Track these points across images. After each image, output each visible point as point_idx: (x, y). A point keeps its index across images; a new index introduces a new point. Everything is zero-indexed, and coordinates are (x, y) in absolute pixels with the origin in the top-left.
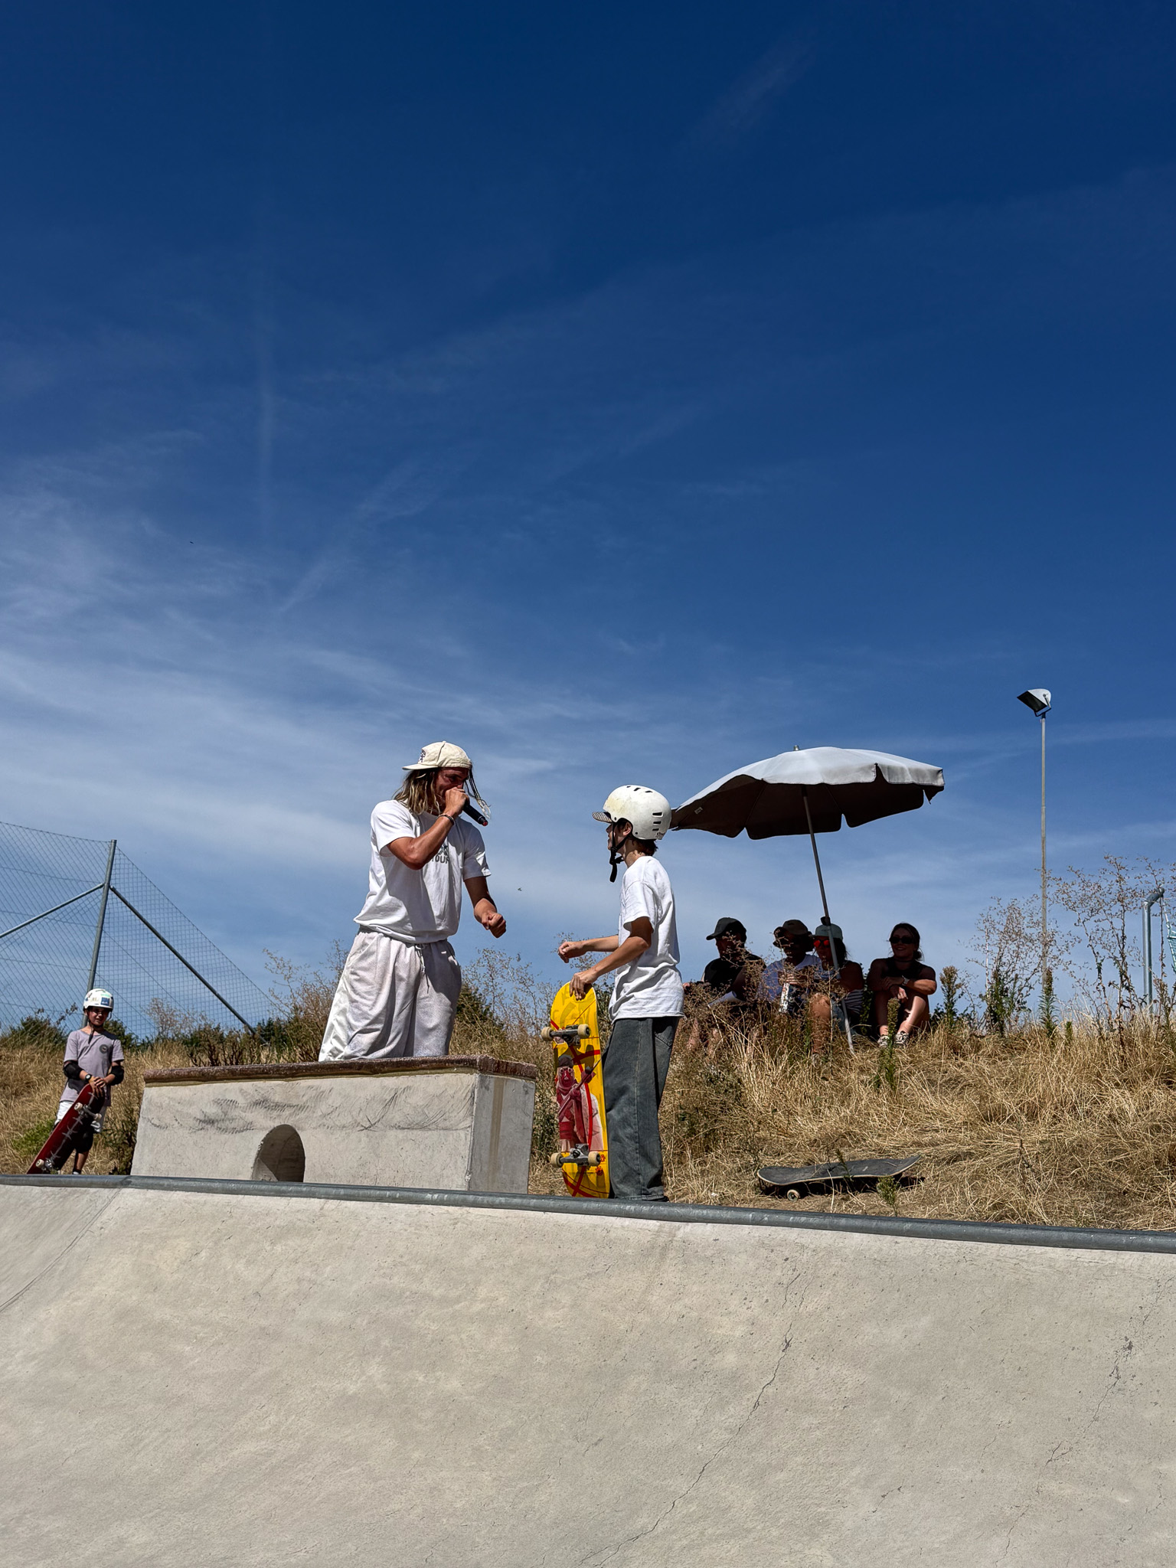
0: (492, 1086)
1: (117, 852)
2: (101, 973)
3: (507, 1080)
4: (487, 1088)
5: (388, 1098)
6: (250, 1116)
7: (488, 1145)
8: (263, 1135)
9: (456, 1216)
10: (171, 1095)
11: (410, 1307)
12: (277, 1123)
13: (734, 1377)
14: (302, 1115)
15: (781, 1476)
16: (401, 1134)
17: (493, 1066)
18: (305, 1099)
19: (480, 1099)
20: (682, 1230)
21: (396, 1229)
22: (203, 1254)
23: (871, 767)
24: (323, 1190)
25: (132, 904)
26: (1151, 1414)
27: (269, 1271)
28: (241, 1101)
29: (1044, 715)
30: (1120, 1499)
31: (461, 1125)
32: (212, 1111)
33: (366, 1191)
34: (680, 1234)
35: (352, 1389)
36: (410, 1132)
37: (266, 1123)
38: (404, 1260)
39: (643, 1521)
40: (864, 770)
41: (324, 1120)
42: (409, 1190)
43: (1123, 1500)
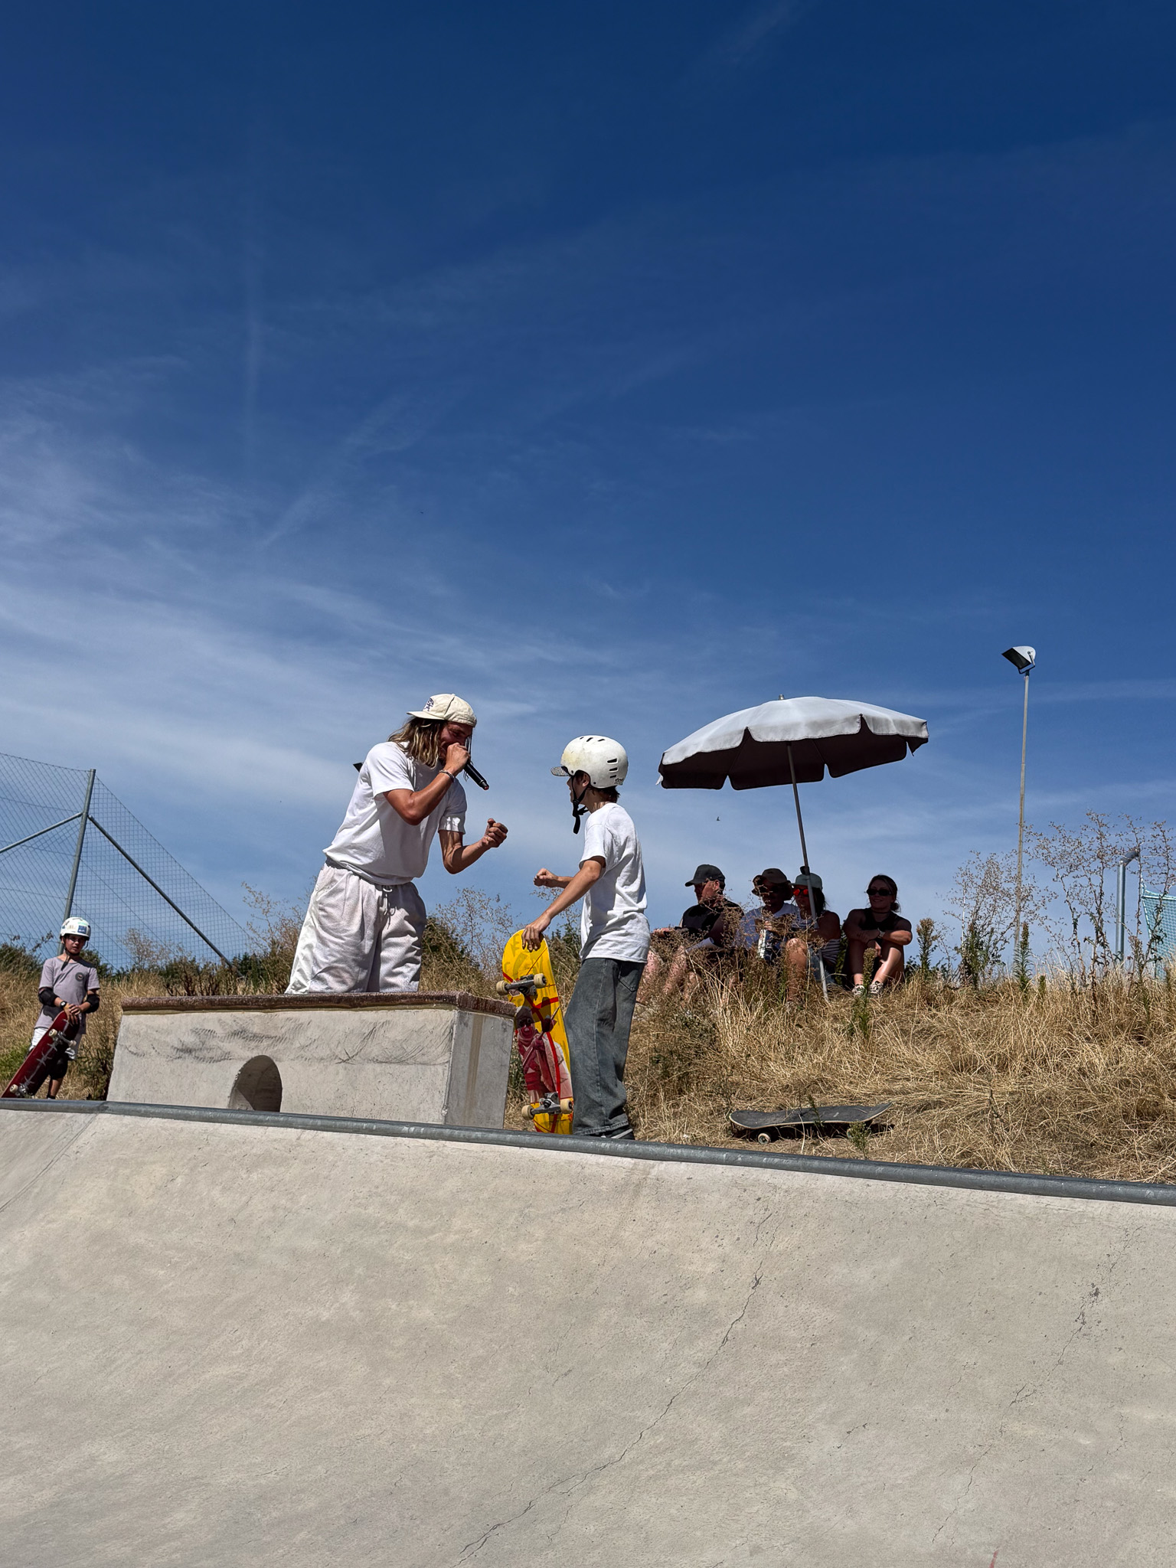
0: (470, 1023)
1: (96, 781)
2: (78, 902)
3: (486, 1017)
4: (466, 1025)
5: (367, 1032)
6: (227, 1046)
7: (466, 1080)
8: (240, 1065)
9: (431, 1149)
10: (149, 1023)
11: (384, 1237)
12: (255, 1054)
13: (704, 1312)
14: (280, 1046)
15: (747, 1410)
16: (378, 1068)
17: (472, 1003)
18: (283, 1030)
19: (459, 1035)
20: (656, 1169)
21: (372, 1160)
22: (179, 1180)
23: (856, 718)
24: (300, 1120)
25: (110, 834)
26: (1115, 1359)
27: (244, 1199)
28: (220, 1031)
29: (1027, 673)
30: (1081, 1441)
31: (439, 1061)
32: (190, 1040)
33: (343, 1123)
34: (654, 1172)
35: (325, 1315)
36: (388, 1066)
37: (244, 1053)
38: (380, 1190)
39: (610, 1451)
40: (849, 721)
41: (302, 1052)
42: (386, 1122)
43: (1085, 1441)
